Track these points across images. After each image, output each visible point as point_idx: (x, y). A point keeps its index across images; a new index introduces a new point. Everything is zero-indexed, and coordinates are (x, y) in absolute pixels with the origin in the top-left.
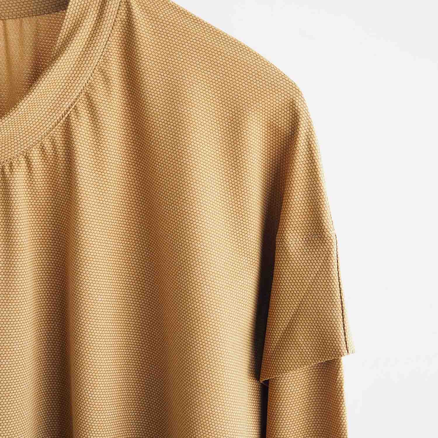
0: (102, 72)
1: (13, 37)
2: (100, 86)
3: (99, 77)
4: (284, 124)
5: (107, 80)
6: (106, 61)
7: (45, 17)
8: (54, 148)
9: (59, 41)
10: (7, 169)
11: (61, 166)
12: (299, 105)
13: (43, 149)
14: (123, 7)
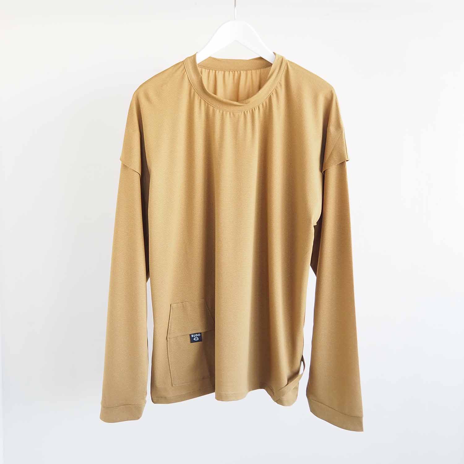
0: (280, 83)
1: (254, 75)
2: (279, 88)
3: (279, 85)
4: (329, 97)
5: (281, 85)
6: (281, 81)
7: (262, 70)
8: (266, 104)
9: (269, 75)
10: (253, 110)
11: (267, 110)
12: (333, 91)
13: (263, 104)
14: (286, 66)
